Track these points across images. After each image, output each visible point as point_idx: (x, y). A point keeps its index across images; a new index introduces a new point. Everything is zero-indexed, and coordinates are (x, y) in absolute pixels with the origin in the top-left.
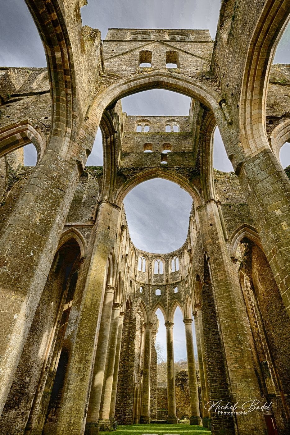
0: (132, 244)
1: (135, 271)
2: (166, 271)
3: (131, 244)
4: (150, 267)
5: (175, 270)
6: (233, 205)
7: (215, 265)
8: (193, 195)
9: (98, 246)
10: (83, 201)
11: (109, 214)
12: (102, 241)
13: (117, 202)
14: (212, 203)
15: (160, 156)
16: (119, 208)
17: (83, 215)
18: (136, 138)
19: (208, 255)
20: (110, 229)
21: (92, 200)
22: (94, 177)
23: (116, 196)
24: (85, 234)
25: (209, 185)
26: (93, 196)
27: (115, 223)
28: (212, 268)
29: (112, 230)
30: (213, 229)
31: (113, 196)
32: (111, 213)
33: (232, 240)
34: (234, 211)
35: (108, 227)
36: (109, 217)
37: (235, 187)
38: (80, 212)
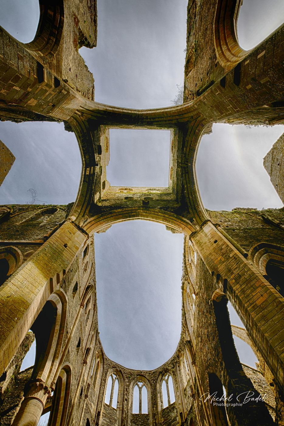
0: (100, 344)
1: (99, 403)
2: (153, 407)
3: (97, 341)
4: (126, 397)
5: (169, 401)
6: (237, 229)
7: (241, 286)
8: (183, 226)
9: (39, 256)
10: (41, 225)
11: (70, 233)
12: (48, 254)
13: (85, 229)
14: (209, 223)
15: (142, 202)
16: (87, 234)
17: (34, 235)
18: (117, 195)
19: (222, 278)
20: (67, 247)
21: (53, 224)
22: (64, 210)
23: (86, 223)
24: (26, 252)
25: (201, 210)
26: (56, 222)
27: (77, 245)
28: (237, 292)
29: (70, 250)
30: (220, 244)
31: (81, 221)
32: (74, 234)
33: (253, 259)
34: (241, 233)
35: (64, 244)
36: (70, 236)
37: (232, 219)
38: (30, 233)
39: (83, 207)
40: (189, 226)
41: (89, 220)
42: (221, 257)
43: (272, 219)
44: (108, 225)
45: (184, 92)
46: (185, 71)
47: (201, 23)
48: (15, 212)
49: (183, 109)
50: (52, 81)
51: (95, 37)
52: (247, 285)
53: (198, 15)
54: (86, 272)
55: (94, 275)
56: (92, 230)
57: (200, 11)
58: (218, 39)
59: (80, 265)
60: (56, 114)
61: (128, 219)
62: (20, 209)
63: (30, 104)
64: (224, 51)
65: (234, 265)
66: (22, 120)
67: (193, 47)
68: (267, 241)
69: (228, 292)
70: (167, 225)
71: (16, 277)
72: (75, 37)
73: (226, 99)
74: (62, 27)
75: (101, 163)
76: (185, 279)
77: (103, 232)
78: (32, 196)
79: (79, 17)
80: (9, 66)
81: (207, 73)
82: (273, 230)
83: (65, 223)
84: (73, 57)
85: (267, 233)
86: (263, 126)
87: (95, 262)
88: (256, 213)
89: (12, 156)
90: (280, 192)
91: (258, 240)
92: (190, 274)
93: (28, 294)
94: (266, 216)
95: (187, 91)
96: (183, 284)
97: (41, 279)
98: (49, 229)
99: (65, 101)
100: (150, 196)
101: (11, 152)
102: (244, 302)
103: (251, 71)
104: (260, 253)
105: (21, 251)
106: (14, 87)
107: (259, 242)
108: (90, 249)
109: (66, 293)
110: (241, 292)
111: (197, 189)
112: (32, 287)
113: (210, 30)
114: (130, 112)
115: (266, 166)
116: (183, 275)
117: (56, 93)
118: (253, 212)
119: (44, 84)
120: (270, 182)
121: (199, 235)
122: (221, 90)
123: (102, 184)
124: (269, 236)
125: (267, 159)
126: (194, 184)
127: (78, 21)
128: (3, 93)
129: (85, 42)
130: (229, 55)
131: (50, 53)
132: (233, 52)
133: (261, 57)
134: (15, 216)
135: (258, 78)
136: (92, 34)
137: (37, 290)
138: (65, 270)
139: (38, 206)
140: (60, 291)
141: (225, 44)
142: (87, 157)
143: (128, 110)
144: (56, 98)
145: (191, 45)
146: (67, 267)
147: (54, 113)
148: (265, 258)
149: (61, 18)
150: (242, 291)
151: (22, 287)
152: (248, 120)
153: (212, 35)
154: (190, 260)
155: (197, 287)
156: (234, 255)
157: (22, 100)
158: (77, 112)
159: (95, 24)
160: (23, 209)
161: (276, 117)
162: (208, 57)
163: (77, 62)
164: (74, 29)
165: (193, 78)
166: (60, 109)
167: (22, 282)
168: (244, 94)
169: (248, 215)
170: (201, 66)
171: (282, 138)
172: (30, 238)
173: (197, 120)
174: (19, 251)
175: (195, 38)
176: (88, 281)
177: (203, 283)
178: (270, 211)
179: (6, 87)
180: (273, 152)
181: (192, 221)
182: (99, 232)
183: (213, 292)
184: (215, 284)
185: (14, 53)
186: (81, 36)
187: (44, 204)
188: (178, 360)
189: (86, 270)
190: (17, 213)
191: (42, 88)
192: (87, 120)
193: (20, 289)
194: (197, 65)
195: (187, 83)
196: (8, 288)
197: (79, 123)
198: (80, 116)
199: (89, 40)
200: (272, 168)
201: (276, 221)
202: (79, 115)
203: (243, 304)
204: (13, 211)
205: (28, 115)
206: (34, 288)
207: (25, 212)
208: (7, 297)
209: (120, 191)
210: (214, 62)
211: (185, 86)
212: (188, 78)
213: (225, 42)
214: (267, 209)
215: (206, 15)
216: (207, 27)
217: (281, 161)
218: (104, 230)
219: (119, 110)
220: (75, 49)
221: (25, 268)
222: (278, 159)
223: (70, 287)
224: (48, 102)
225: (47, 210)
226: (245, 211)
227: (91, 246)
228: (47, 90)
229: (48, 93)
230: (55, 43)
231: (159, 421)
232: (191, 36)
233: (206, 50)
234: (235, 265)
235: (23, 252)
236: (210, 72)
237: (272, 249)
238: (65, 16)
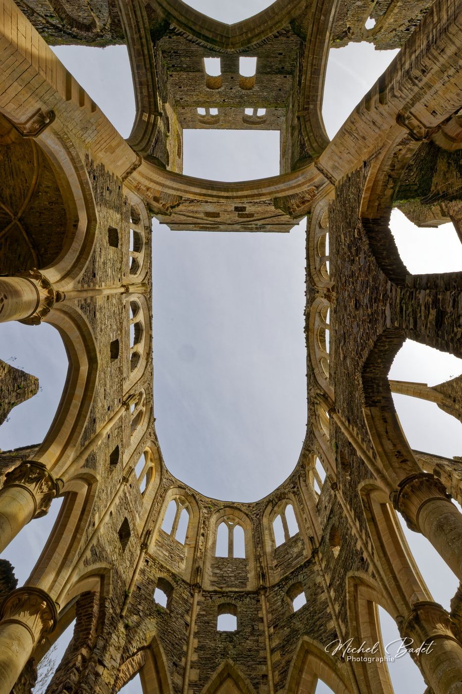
1: (151, 522)
2: (256, 548)
4: (202, 531)
5: (287, 535)
188: (302, 472)
231: (267, 564)
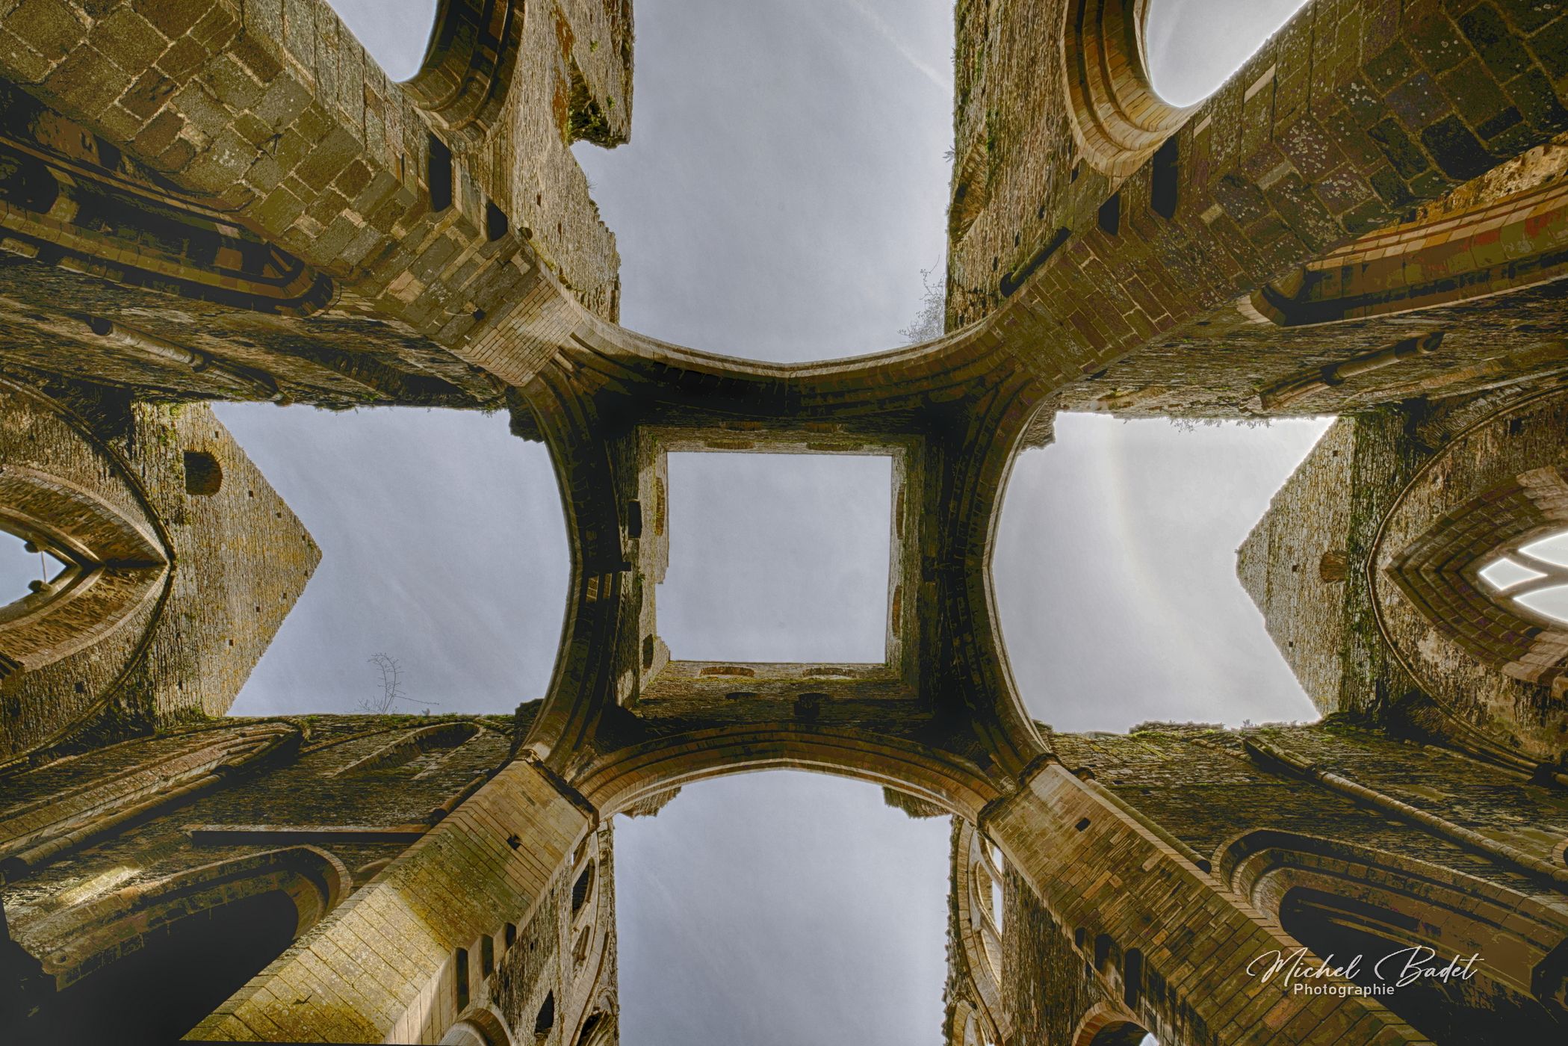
6: (1156, 788)
7: (1197, 968)
8: (952, 784)
9: (414, 866)
10: (416, 777)
11: (529, 800)
12: (448, 865)
13: (584, 790)
14: (1053, 766)
15: (791, 706)
16: (591, 809)
17: (391, 808)
18: (697, 686)
19: (1118, 947)
20: (520, 848)
21: (462, 776)
22: (503, 732)
23: (587, 772)
24: (362, 864)
25: (1018, 724)
26: (474, 768)
27: (555, 844)
28: (1182, 991)
29: (530, 858)
30: (1103, 831)
31: (569, 763)
32: (545, 804)
33: (1230, 882)
34: (1172, 801)
35: (507, 837)
36: (531, 809)
37: (1133, 758)
38: (379, 802)
39: (574, 714)
40: (975, 783)
41: (597, 763)
42: (1108, 874)
43: (1286, 754)
44: (666, 785)
45: (948, 302)
46: (950, 226)
47: (1010, 49)
48: (318, 737)
49: (949, 352)
50: (479, 212)
51: (627, 111)
52: (1221, 961)
53: (997, 23)
54: (581, 965)
55: (612, 982)
56: (609, 798)
57: (1006, 10)
58: (1080, 83)
59: (564, 932)
60: (486, 355)
61: (742, 764)
62: (334, 730)
63: (396, 292)
64: (1102, 120)
65: (1161, 897)
66: (353, 400)
67: (980, 135)
68: (1277, 823)
69: (1143, 1000)
70: (890, 786)
71: (328, 933)
72: (558, 88)
73: (1118, 280)
74: (516, 44)
75: (642, 562)
76: (958, 994)
77: (649, 813)
78: (383, 683)
79: (573, 23)
80: (332, 118)
81: (1038, 210)
82: (1293, 791)
83: (509, 767)
84: (551, 159)
85: (1273, 800)
86: (1238, 424)
87: (618, 931)
88: (1222, 738)
89: (309, 545)
90: (1303, 668)
91: (1241, 823)
92: (976, 974)
93: (375, 1000)
94: (1262, 744)
95: (958, 297)
96: (951, 1012)
97: (424, 949)
98: (447, 788)
99: (522, 305)
100: (822, 688)
101: (305, 530)
102: (1213, 1025)
103: (1222, 150)
104: (1252, 863)
105: (345, 862)
106: (346, 213)
107: (1247, 827)
108: (598, 882)
109: (512, 1026)
110: (1200, 988)
111: (998, 650)
112: (389, 974)
113: (1049, 59)
114: (749, 370)
115: (1246, 579)
116: (950, 977)
117: (489, 263)
118: (1211, 734)
119: (450, 217)
120: (1266, 633)
121: (1017, 811)
122: (1099, 248)
123: (641, 645)
124: (1280, 810)
125: (1250, 552)
126: (990, 633)
127: (571, 38)
128: (306, 231)
129: (593, 118)
130: (1124, 131)
131: (472, 125)
132: (1138, 121)
133: (1261, 90)
134: (321, 749)
135: (1248, 171)
136: (616, 95)
137: (408, 986)
138: (514, 928)
139: (406, 720)
140: (491, 1014)
141: (1105, 97)
142: (591, 536)
143: (744, 364)
144: (490, 284)
145: (972, 131)
146: (519, 917)
147: (479, 347)
148: (1274, 884)
149: (511, 15)
150: (1204, 984)
151: (351, 972)
152: (1184, 393)
153: (1054, 75)
154: (976, 920)
155: (1008, 1017)
156: (1161, 861)
157: (368, 273)
158: (558, 357)
159: (625, 64)
160: (350, 729)
161: (1291, 375)
162: (1042, 156)
163: (563, 180)
164: (556, 61)
165: (984, 242)
166: (502, 333)
167: (352, 955)
168: (1190, 247)
169: (1193, 744)
170: (1016, 192)
171: (1304, 473)
172: (378, 817)
173: (1002, 390)
174: (337, 863)
175: (989, 105)
176: (592, 999)
177: (1032, 993)
178: (1274, 733)
179: (315, 204)
180: (1273, 524)
181: (984, 763)
182: (635, 813)
183: (1079, 1018)
184: (1085, 988)
185: (353, 79)
186: (579, 94)
187: (428, 711)
189: (584, 958)
190: (327, 739)
191: (443, 235)
192: (593, 393)
193: (345, 977)
194: (997, 195)
195: (959, 264)
196: (301, 972)
197: (564, 403)
198: (569, 378)
199: (604, 111)
200: (1270, 583)
201: (1301, 758)
202: (565, 370)
203: (1211, 1034)
204: (312, 733)
205: (377, 378)
206: (398, 978)
207: (355, 739)
208: (295, 1003)
209: (705, 677)
210: (1064, 164)
211: (950, 279)
212: (962, 250)
213: (1107, 93)
214: (1260, 724)
215: (1031, 13)
216: (1036, 54)
217: (1305, 554)
218: (653, 807)
219: (711, 363)
220: (559, 131)
221: (361, 908)
222: (1291, 548)
223: (528, 1009)
224: (462, 295)
225: (440, 731)
226: (1180, 734)
227: (602, 868)
228: (460, 246)
229: (462, 259)
230: (491, 94)
232: (972, 101)
233: (1034, 131)
234: (1165, 898)
235: (350, 866)
236: (1050, 205)
237: (1297, 853)
238: (526, 8)
